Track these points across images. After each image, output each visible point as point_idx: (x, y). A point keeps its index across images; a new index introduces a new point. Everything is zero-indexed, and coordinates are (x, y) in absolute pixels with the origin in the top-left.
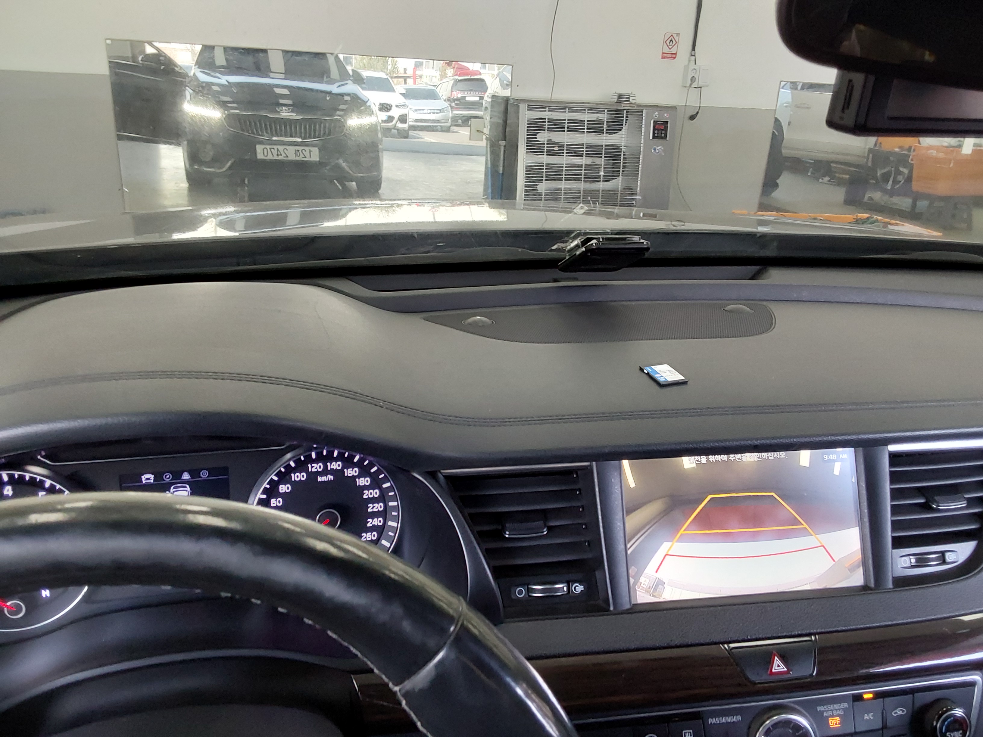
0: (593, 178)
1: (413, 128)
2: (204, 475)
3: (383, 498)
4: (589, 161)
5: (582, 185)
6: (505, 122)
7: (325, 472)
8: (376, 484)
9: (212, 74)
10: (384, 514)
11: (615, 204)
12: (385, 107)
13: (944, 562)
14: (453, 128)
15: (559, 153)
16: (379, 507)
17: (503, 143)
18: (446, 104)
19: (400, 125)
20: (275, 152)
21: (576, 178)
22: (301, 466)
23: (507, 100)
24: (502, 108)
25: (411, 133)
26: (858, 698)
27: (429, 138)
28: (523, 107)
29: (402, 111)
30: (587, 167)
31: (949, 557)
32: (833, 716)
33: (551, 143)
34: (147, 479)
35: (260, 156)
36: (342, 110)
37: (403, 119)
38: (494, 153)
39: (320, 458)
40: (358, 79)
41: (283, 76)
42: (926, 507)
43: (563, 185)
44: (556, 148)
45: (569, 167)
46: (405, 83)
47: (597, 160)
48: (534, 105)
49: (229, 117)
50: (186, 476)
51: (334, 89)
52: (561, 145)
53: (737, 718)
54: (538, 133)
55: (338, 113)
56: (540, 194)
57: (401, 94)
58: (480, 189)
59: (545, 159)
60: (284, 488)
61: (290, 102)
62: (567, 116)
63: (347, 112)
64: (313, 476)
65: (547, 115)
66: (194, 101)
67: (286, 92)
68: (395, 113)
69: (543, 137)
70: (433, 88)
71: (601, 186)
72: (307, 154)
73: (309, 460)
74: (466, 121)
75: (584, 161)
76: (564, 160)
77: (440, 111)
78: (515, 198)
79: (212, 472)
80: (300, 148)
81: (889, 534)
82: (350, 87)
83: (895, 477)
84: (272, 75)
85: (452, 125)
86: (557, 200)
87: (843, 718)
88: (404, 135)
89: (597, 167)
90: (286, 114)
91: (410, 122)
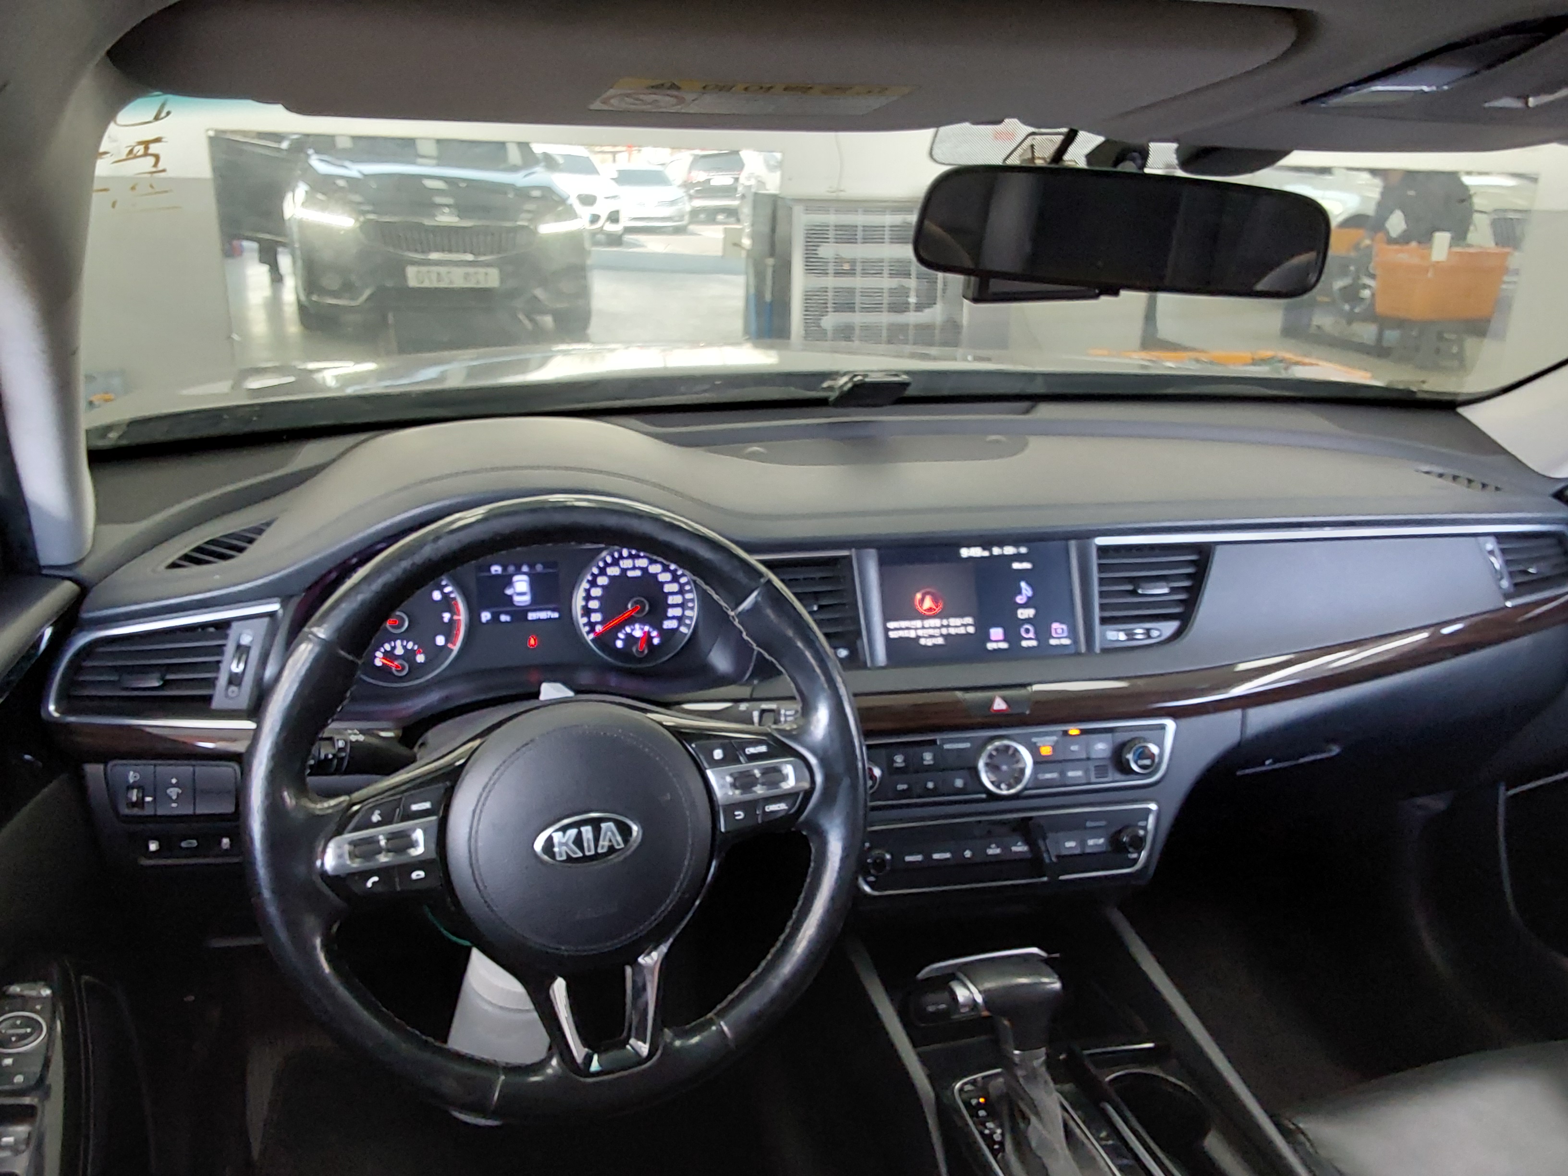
0: (899, 307)
1: (629, 230)
2: (539, 568)
3: (681, 592)
4: (894, 283)
5: (885, 318)
6: (773, 230)
7: (634, 568)
8: (675, 579)
9: (339, 162)
10: (682, 605)
11: (931, 344)
12: (588, 200)
13: (1149, 637)
14: (692, 227)
15: (851, 273)
16: (678, 599)
17: (770, 261)
18: (681, 193)
19: (610, 227)
20: (434, 277)
21: (876, 308)
22: (615, 562)
23: (774, 201)
24: (768, 211)
25: (628, 238)
26: (1065, 733)
27: (654, 245)
28: (798, 210)
29: (612, 206)
30: (892, 292)
31: (1155, 633)
32: (1044, 746)
33: (839, 260)
34: (496, 571)
35: (412, 282)
36: (529, 212)
37: (614, 218)
38: (759, 275)
39: (631, 556)
40: (549, 162)
41: (434, 162)
42: (1134, 593)
43: (857, 318)
44: (846, 267)
45: (866, 293)
46: (614, 160)
47: (905, 282)
48: (813, 204)
49: (365, 226)
50: (525, 569)
51: (519, 179)
52: (853, 262)
53: (967, 745)
54: (818, 246)
55: (524, 215)
56: (824, 332)
57: (613, 179)
58: (738, 324)
59: (830, 282)
60: (602, 581)
61: (450, 201)
62: (859, 219)
63: (538, 216)
64: (624, 571)
65: (832, 219)
66: (309, 201)
67: (440, 185)
68: (603, 209)
69: (827, 251)
70: (660, 168)
71: (912, 318)
72: (481, 278)
73: (621, 557)
74: (711, 216)
75: (886, 283)
76: (858, 282)
77: (673, 203)
78: (789, 337)
79: (545, 566)
80: (471, 270)
81: (1097, 614)
82: (539, 176)
83: (1102, 568)
84: (420, 160)
85: (691, 223)
86: (848, 338)
87: (1054, 748)
88: (615, 240)
89: (905, 291)
90: (446, 218)
91: (625, 222)
